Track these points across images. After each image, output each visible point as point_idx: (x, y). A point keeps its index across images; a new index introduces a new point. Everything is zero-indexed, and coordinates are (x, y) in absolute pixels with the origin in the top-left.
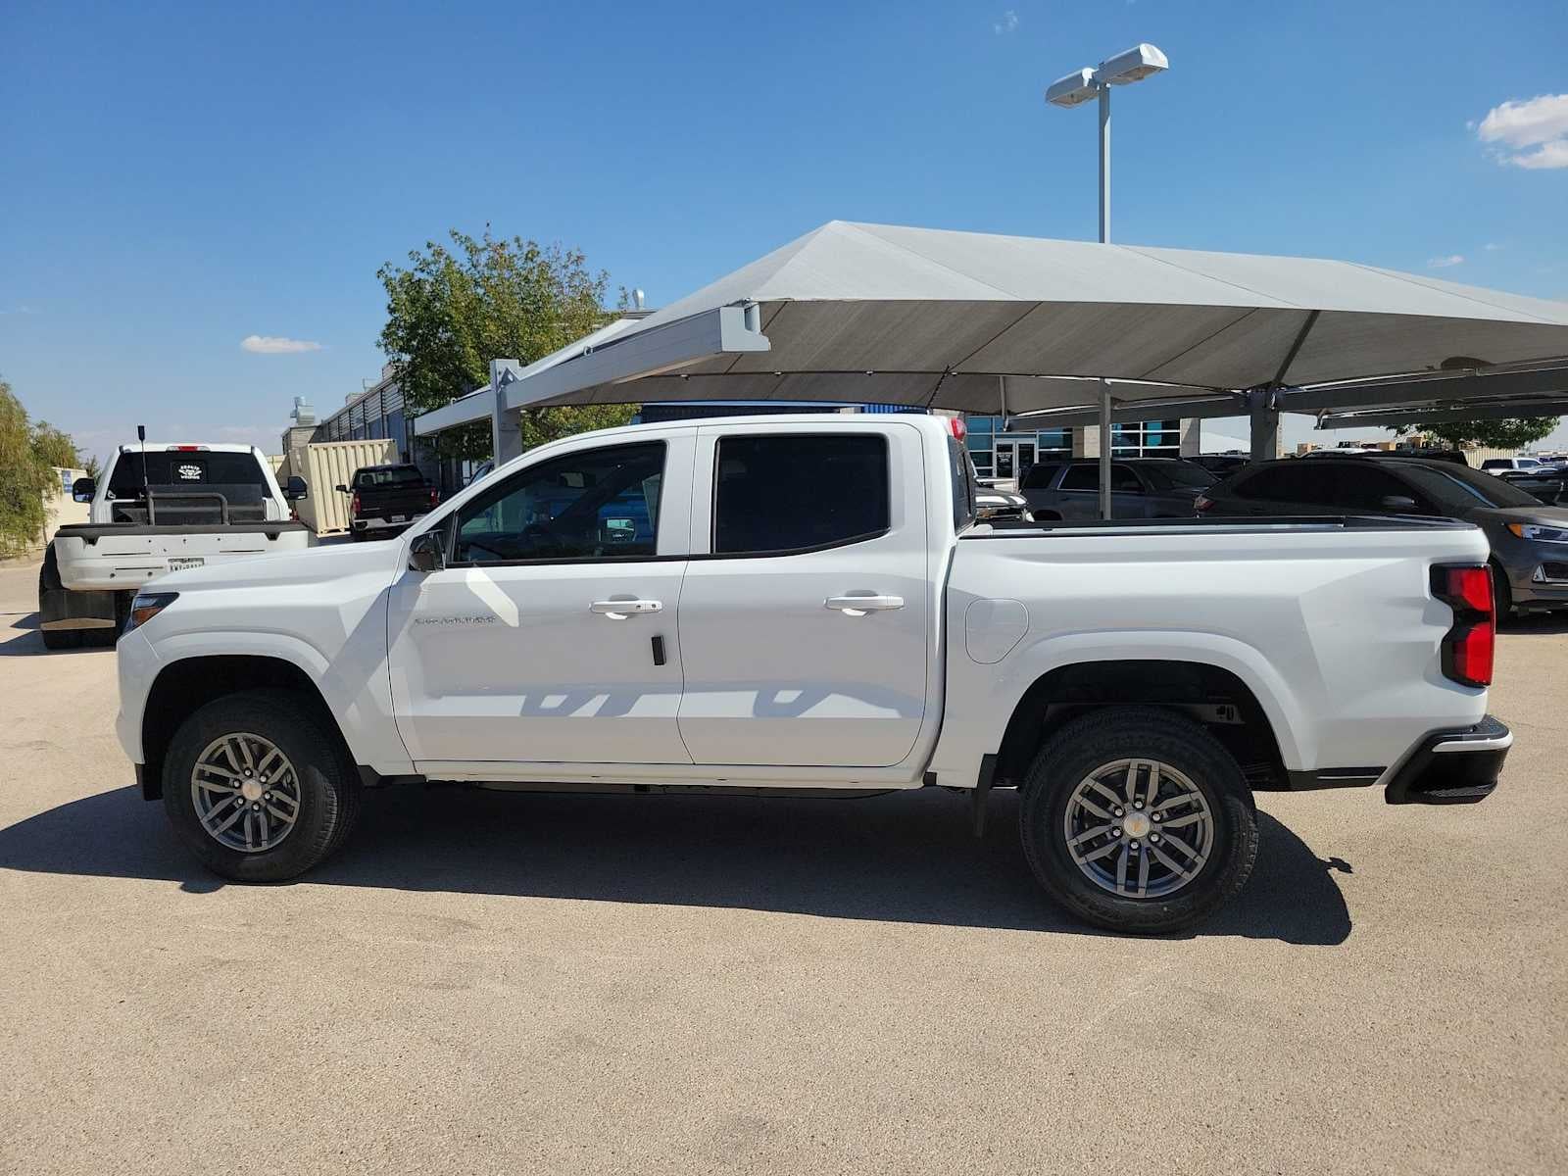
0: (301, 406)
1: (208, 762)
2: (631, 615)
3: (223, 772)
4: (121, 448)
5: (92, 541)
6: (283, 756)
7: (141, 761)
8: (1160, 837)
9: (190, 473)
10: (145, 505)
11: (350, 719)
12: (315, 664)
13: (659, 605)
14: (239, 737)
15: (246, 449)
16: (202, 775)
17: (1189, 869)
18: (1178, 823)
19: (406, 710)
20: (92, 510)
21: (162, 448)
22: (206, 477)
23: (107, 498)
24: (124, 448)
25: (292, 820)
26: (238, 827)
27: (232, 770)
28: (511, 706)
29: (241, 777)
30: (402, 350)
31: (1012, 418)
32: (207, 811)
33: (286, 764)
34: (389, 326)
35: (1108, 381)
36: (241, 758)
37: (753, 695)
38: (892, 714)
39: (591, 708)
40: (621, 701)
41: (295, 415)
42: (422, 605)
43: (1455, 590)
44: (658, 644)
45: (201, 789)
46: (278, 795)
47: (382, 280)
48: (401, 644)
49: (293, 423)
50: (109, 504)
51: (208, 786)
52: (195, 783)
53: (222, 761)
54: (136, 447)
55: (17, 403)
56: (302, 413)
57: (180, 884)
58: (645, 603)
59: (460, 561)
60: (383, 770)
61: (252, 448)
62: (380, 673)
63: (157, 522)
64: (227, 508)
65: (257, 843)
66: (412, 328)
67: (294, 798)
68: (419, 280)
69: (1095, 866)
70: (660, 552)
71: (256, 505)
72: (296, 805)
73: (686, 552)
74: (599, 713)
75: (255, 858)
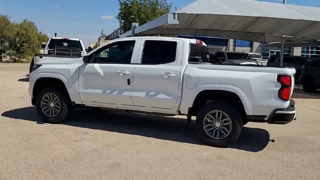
0: (104, 31)
1: (45, 98)
2: (124, 75)
3: (47, 101)
4: (51, 38)
5: (41, 57)
6: (58, 98)
7: (32, 97)
8: (222, 127)
9: (66, 44)
10: (54, 51)
11: (70, 91)
12: (65, 80)
13: (129, 73)
14: (50, 94)
15: (78, 40)
16: (43, 101)
17: (227, 134)
18: (225, 124)
19: (81, 90)
20: (44, 51)
21: (60, 38)
22: (69, 46)
23: (47, 49)
24: (52, 38)
25: (59, 111)
26: (49, 112)
27: (48, 100)
28: (100, 91)
29: (50, 102)
30: (122, 19)
31: (266, 44)
32: (43, 108)
33: (58, 100)
34: (120, 13)
35: (284, 36)
36: (50, 98)
37: (146, 93)
38: (171, 98)
39: (115, 93)
40: (121, 92)
41: (102, 33)
42: (86, 70)
43: (281, 80)
44: (129, 81)
45: (43, 104)
46: (57, 106)
47: (119, 2)
48: (81, 77)
49: (101, 35)
50: (48, 50)
51: (44, 103)
52: (42, 102)
53: (47, 99)
54: (54, 38)
55: (36, 27)
56: (104, 33)
57: (37, 122)
58: (127, 72)
59: (95, 62)
60: (77, 103)
61: (80, 40)
62: (77, 83)
63: (56, 55)
64: (72, 53)
65: (52, 115)
66: (124, 14)
67: (59, 107)
68: (127, 3)
69: (209, 132)
70: (131, 63)
71: (79, 52)
72: (59, 108)
73: (136, 63)
74: (117, 94)
75: (52, 118)
